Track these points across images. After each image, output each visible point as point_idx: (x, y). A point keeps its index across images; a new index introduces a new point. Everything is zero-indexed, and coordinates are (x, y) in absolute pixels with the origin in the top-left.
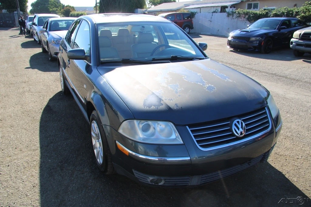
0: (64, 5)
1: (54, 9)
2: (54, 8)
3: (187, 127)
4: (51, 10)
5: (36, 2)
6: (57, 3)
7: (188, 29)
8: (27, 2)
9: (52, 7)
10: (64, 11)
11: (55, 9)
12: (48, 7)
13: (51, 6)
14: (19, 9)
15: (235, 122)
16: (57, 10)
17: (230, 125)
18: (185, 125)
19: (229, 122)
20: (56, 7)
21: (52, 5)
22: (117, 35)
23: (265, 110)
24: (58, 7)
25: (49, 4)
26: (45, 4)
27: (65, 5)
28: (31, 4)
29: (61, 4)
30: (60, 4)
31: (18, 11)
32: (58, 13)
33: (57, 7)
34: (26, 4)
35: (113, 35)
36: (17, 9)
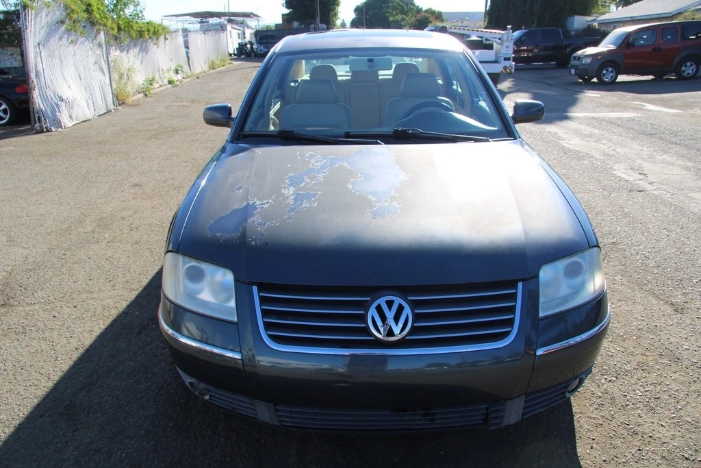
0: (421, 8)
1: (397, 17)
2: (397, 15)
3: (255, 288)
4: (391, 19)
5: (365, 3)
6: (407, 4)
7: (694, 67)
8: (338, 5)
9: (394, 13)
10: (417, 20)
11: (399, 17)
12: (387, 12)
13: (393, 11)
14: (318, 19)
15: (382, 301)
16: (403, 19)
17: (365, 306)
18: (254, 284)
19: (369, 299)
20: (403, 12)
21: (395, 8)
22: (391, 77)
23: (516, 288)
24: (407, 12)
25: (388, 7)
26: (382, 7)
27: (424, 9)
28: (354, 8)
29: (414, 5)
30: (412, 7)
31: (315, 23)
32: (405, 26)
33: (405, 13)
34: (335, 8)
35: (380, 77)
36: (315, 19)
